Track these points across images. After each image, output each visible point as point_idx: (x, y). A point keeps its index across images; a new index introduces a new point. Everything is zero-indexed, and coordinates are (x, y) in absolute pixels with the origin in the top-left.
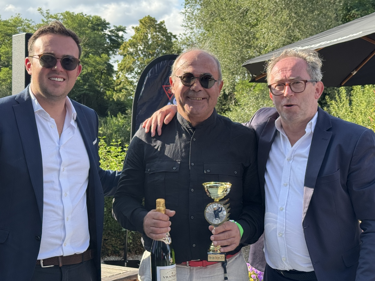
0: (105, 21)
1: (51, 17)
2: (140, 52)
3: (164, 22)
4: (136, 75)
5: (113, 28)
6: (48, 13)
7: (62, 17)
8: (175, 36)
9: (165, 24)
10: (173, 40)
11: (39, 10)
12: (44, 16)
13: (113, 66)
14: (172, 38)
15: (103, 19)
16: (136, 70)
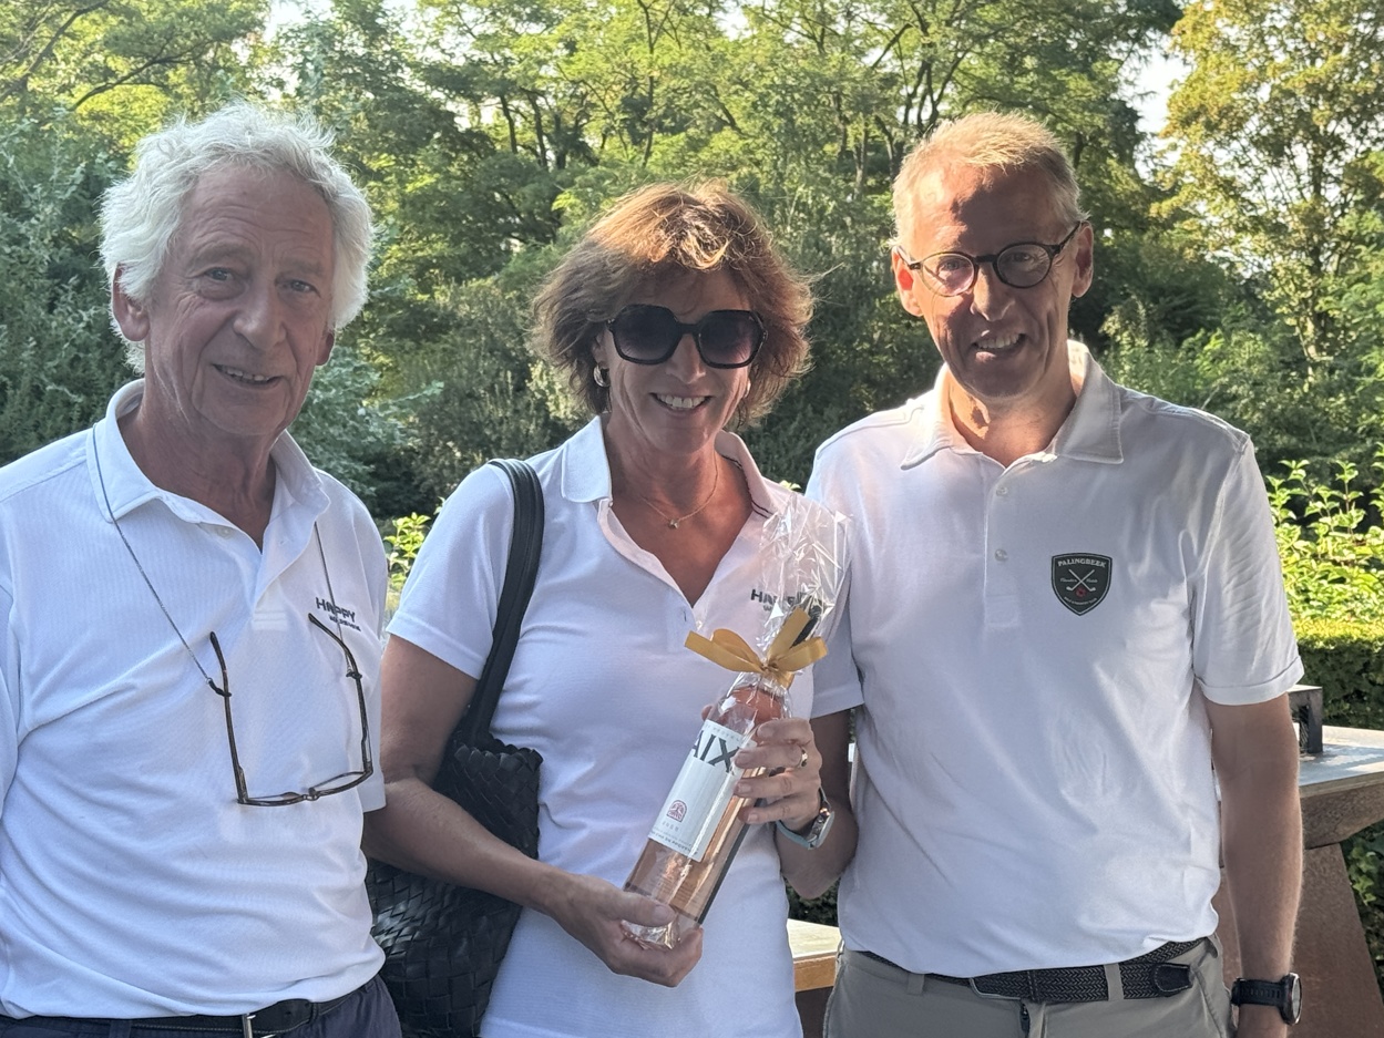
2: (1272, 41)
4: (1253, 152)
13: (1133, 116)
16: (1252, 126)
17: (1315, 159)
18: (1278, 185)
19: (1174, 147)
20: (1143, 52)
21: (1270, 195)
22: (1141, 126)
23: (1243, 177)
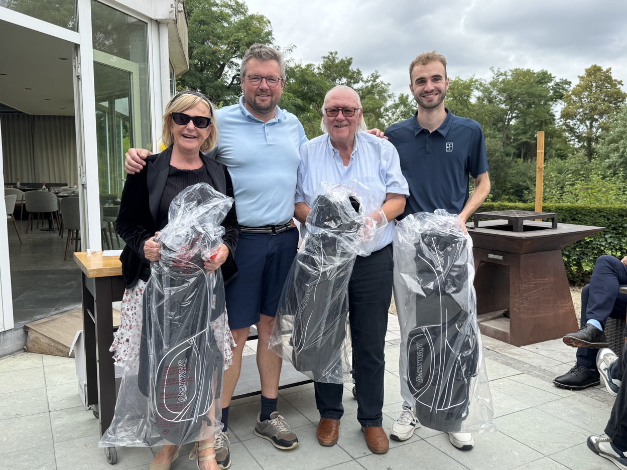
0: (550, 75)
1: (501, 74)
2: (583, 100)
3: (610, 69)
4: (578, 122)
5: (558, 80)
6: (499, 71)
7: (510, 73)
8: (620, 83)
9: (611, 71)
10: (618, 86)
11: (491, 69)
12: (494, 74)
13: (554, 116)
14: (618, 85)
15: (549, 73)
16: (578, 117)
17: (591, 124)
18: (582, 129)
19: (561, 121)
20: (556, 103)
21: (581, 130)
22: (555, 117)
23: (576, 127)
